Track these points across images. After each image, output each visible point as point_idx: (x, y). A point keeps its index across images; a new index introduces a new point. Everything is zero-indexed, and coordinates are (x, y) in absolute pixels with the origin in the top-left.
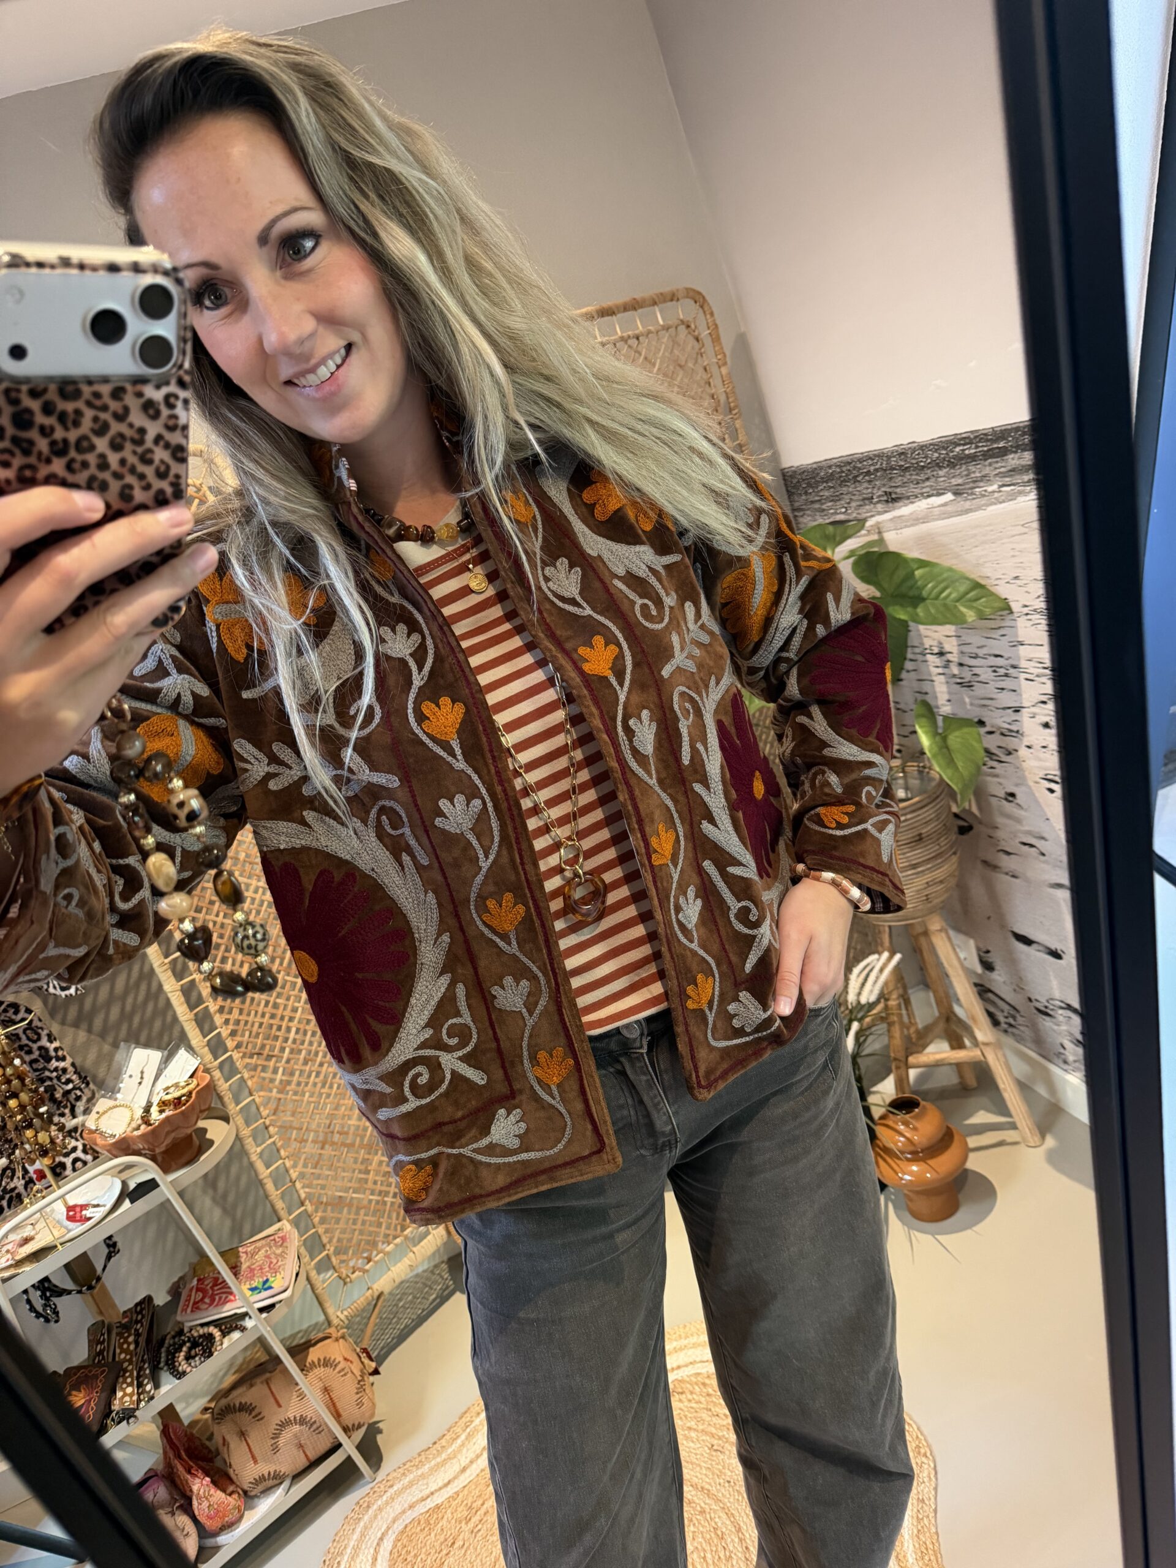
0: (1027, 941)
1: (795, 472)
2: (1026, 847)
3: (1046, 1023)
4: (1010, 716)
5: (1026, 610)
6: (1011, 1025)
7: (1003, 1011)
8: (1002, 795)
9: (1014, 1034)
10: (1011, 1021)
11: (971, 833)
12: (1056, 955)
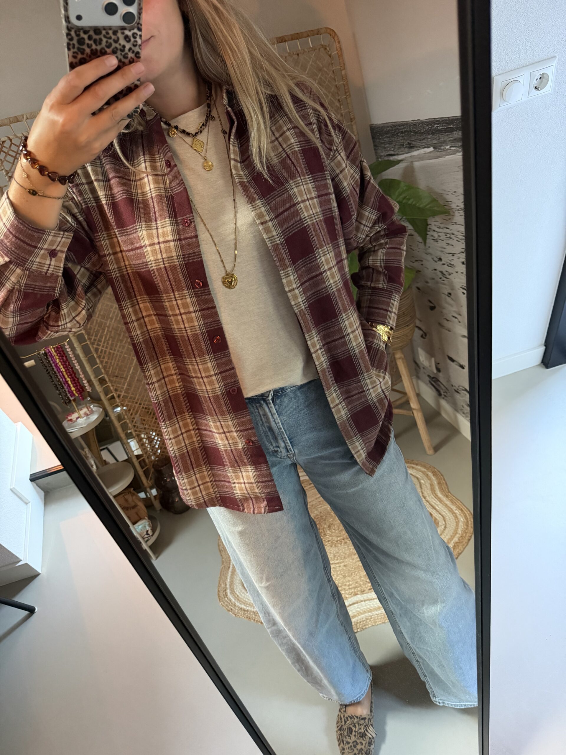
0: (452, 360)
1: (375, 127)
2: (454, 318)
3: (457, 396)
4: (451, 257)
5: (458, 208)
6: (446, 396)
7: (443, 390)
8: (446, 293)
9: (446, 400)
11: (435, 310)
12: (462, 367)
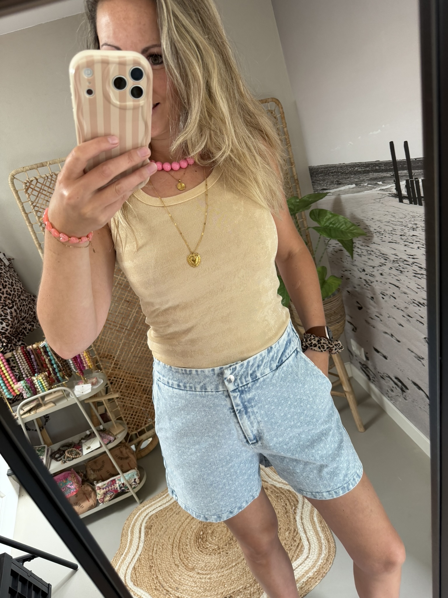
0: (378, 352)
3: (383, 382)
4: (372, 270)
6: (374, 381)
8: (370, 297)
10: (374, 379)
11: (362, 310)
12: (385, 357)
